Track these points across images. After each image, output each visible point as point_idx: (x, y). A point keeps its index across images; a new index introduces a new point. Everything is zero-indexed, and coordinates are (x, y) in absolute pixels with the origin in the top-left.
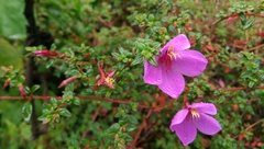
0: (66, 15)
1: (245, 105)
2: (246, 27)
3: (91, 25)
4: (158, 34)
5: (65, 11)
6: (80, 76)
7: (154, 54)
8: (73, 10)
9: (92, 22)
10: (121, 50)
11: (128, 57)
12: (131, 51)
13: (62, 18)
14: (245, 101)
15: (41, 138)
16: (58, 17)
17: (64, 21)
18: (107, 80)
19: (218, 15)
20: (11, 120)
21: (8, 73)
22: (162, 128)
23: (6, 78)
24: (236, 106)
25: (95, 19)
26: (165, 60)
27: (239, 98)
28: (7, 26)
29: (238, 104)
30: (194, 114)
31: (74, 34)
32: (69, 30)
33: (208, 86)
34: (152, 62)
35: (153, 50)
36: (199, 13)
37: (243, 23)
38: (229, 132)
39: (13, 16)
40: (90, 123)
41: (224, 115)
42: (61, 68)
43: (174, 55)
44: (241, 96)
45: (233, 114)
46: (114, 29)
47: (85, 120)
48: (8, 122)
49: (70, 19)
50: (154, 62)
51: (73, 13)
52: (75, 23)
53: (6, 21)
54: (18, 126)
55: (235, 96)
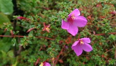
0: (29, 5)
1: (105, 43)
2: (104, 8)
3: (39, 9)
4: (67, 10)
5: (28, 3)
6: (36, 28)
7: (66, 17)
8: (31, 3)
9: (40, 8)
10: (53, 16)
11: (55, 19)
12: (56, 16)
13: (27, 6)
14: (104, 41)
15: (18, 57)
16: (25, 6)
17: (27, 7)
18: (47, 29)
19: (93, 4)
20: (4, 51)
21: (6, 26)
22: (69, 55)
23: (5, 28)
24: (100, 43)
25: (41, 7)
26: (70, 20)
27: (102, 40)
28: (3, 9)
29: (102, 42)
30: (81, 42)
31: (32, 13)
32: (29, 11)
33: (88, 33)
34: (65, 20)
35: (65, 15)
36: (85, 4)
37: (103, 7)
38: (97, 54)
39: (6, 5)
40: (39, 51)
41: (95, 47)
42: (26, 27)
43: (74, 18)
44: (103, 39)
45: (100, 47)
46: (50, 11)
47: (36, 50)
48: (2, 51)
49: (30, 6)
50: (66, 20)
51: (31, 4)
52: (32, 9)
53: (2, 6)
54: (7, 53)
55: (100, 39)
